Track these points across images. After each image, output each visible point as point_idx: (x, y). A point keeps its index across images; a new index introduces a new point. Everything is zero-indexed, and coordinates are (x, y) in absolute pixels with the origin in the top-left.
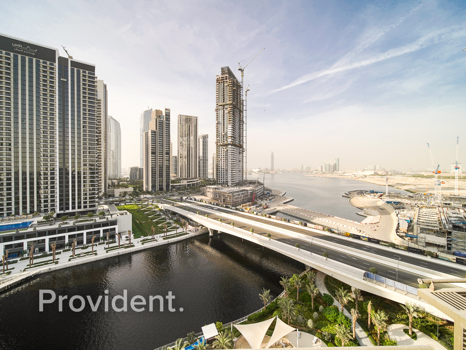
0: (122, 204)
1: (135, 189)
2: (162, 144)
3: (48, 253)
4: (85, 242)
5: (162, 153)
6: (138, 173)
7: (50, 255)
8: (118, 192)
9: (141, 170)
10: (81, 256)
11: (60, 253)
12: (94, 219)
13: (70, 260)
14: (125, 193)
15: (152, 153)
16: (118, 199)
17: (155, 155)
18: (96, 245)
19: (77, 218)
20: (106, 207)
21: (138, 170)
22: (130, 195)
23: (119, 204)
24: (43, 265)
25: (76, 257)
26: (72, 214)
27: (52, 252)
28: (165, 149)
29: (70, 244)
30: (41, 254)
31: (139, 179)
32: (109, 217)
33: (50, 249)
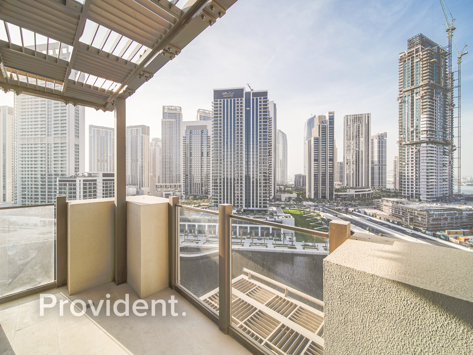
0: (287, 208)
1: (298, 195)
2: (326, 150)
3: (238, 237)
4: (260, 235)
5: (325, 160)
6: (301, 180)
7: (239, 239)
8: (284, 196)
9: (304, 177)
10: (257, 245)
11: (244, 239)
12: (266, 217)
13: (250, 246)
14: (290, 198)
15: (315, 160)
16: (284, 203)
17: (317, 162)
18: (267, 239)
19: (255, 214)
20: (274, 209)
21: (302, 178)
22: (294, 200)
23: (285, 207)
24: (235, 244)
25: (254, 244)
26: (252, 211)
27: (240, 237)
28: (328, 155)
29: (251, 233)
30: (235, 237)
31: (303, 186)
32: (276, 217)
33: (240, 235)
